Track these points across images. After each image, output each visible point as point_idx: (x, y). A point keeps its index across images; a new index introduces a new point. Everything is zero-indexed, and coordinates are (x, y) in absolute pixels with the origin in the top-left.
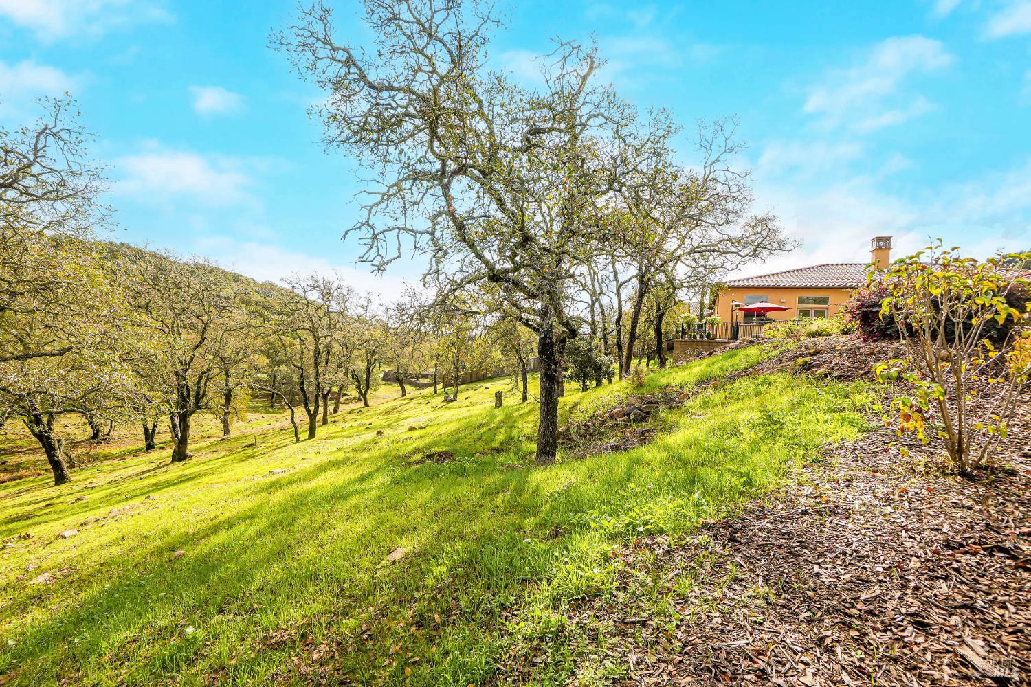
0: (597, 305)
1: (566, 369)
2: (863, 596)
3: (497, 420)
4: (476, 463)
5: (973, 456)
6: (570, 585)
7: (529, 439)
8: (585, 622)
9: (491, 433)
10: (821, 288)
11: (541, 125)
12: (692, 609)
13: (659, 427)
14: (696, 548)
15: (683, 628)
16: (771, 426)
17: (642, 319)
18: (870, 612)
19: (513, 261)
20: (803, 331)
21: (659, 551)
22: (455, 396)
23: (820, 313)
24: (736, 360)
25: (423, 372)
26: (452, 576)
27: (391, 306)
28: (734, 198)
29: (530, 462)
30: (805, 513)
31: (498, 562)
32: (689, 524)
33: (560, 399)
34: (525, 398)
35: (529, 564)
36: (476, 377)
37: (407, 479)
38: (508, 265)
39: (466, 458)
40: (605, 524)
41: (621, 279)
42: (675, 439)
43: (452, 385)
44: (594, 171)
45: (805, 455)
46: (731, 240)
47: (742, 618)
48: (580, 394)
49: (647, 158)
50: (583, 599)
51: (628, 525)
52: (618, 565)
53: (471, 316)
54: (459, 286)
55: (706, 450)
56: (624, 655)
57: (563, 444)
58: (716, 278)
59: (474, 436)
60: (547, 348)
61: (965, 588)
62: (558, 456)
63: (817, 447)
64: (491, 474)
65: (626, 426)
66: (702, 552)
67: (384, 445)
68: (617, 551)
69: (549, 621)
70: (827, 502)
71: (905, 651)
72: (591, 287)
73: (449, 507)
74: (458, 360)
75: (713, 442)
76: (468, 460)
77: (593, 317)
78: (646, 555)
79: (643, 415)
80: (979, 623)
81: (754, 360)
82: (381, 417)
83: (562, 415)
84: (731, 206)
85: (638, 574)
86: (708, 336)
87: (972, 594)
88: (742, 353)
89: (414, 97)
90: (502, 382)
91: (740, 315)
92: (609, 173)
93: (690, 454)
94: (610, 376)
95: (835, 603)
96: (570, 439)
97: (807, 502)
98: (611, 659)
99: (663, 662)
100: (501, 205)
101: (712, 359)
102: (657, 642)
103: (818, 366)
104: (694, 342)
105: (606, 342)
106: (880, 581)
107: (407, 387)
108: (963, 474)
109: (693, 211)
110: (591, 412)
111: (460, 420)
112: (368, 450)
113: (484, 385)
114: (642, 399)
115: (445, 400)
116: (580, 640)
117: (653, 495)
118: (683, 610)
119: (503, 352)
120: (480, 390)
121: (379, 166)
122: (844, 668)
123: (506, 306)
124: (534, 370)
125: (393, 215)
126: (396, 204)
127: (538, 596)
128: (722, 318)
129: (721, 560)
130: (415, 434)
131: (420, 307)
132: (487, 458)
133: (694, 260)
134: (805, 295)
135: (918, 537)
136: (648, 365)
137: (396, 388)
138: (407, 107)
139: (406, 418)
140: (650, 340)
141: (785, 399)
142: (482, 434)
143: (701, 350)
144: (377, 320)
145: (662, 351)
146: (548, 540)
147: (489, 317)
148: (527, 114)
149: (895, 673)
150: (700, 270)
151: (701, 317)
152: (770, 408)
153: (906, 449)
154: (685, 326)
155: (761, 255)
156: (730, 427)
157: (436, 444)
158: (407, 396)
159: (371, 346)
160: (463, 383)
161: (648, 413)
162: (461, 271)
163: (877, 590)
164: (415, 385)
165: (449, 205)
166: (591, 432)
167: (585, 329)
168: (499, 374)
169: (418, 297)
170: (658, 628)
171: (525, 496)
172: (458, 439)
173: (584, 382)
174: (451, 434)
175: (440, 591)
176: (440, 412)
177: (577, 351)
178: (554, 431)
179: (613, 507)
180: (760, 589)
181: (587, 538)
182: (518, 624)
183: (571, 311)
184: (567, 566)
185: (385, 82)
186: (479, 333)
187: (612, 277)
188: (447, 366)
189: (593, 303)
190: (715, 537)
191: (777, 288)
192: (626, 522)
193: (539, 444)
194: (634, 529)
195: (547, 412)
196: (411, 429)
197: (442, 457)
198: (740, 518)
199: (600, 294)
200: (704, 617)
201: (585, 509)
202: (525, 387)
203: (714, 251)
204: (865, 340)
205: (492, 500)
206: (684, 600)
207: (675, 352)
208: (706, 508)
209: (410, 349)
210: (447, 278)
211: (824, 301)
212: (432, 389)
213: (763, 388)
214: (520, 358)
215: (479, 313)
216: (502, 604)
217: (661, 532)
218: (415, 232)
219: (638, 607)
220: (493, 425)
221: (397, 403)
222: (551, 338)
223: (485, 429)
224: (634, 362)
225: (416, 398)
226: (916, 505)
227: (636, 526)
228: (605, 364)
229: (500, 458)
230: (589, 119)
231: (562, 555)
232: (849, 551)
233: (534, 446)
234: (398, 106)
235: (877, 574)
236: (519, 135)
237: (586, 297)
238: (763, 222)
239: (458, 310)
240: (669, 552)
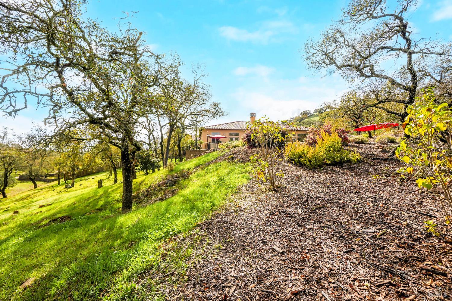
0: (151, 136)
1: (137, 166)
2: (249, 238)
3: (99, 195)
4: (86, 218)
5: (276, 184)
6: (138, 268)
7: (118, 201)
8: (145, 282)
9: (95, 202)
10: (236, 130)
11: (117, 50)
12: (192, 261)
13: (180, 188)
14: (194, 235)
15: (189, 270)
16: (221, 182)
17: (172, 142)
18: (251, 243)
19: (104, 115)
20: (231, 146)
21: (179, 240)
22: (73, 184)
23: (237, 139)
24: (209, 157)
25: (50, 173)
26: (68, 284)
27: (23, 136)
28: (206, 95)
29: (118, 212)
30: (232, 212)
31: (99, 267)
32: (191, 226)
33: (134, 180)
34: (116, 181)
35: (116, 263)
36: (86, 173)
37: (37, 236)
38: (101, 116)
39: (80, 217)
40: (155, 234)
41: (162, 124)
42: (186, 192)
43: (70, 179)
44: (147, 76)
45: (232, 191)
46: (206, 111)
47: (210, 258)
48: (145, 177)
49: (170, 74)
50: (145, 272)
51: (165, 233)
52: (162, 251)
53: (82, 141)
54: (73, 125)
55: (198, 194)
56: (164, 291)
57: (136, 201)
58: (201, 125)
59: (85, 204)
60: (125, 156)
61: (275, 226)
62: (133, 208)
63: (235, 187)
64: (96, 222)
65: (166, 189)
66: (196, 236)
67: (19, 219)
68: (161, 245)
69: (127, 289)
70: (238, 207)
71: (260, 252)
72: (148, 128)
73: (68, 246)
74: (74, 165)
75: (201, 191)
76: (81, 218)
77: (150, 141)
78: (174, 244)
79: (173, 183)
80: (278, 237)
81: (215, 157)
82: (17, 203)
83: (135, 188)
84: (205, 97)
85: (170, 253)
86: (199, 148)
87: (276, 228)
88: (211, 154)
89: (37, 19)
90: (102, 174)
91: (210, 140)
92: (153, 78)
93: (192, 197)
94: (159, 167)
95: (240, 243)
96: (139, 199)
97: (232, 209)
98: (157, 295)
99: (181, 287)
100: (97, 85)
101: (201, 157)
102: (178, 280)
103: (236, 158)
104: (194, 151)
105: (156, 152)
106: (253, 231)
107: (38, 183)
108: (275, 190)
109: (191, 98)
110: (149, 185)
111: (76, 197)
112: (7, 224)
113: (91, 177)
114: (172, 176)
115: (66, 187)
116: (143, 292)
117: (176, 217)
118: (189, 262)
119: (102, 159)
120: (89, 180)
121: (11, 54)
122: (243, 265)
123: (103, 136)
124: (120, 168)
125: (23, 83)
126: (23, 77)
127: (121, 278)
128: (204, 141)
129: (203, 238)
130: (44, 209)
131: (45, 136)
132: (92, 215)
133: (192, 117)
134: (232, 132)
135: (263, 213)
136: (175, 161)
137: (30, 184)
138: (32, 23)
139: (37, 201)
140: (176, 150)
141: (226, 171)
142: (89, 203)
143: (196, 154)
144: (13, 144)
145: (181, 155)
146: (127, 249)
147: (92, 142)
148: (111, 43)
149: (257, 261)
150: (195, 122)
151: (196, 141)
152: (220, 175)
153: (260, 184)
154: (190, 145)
155: (216, 117)
156: (207, 184)
157: (59, 212)
158: (38, 188)
159: (8, 160)
160: (77, 177)
161: (175, 182)
162: (74, 117)
163: (252, 234)
164: (44, 181)
165: (62, 82)
166: (149, 194)
167: (146, 147)
168: (100, 171)
169: (44, 131)
170: (178, 274)
171: (115, 230)
172: (75, 208)
173: (146, 171)
174: (70, 206)
175: (59, 295)
176: (62, 195)
177: (141, 157)
178: (131, 195)
179: (160, 226)
180: (217, 245)
181: (146, 243)
182: (109, 296)
183: (138, 138)
184: (137, 259)
185: (14, 5)
186: (87, 150)
187: (158, 123)
188: (68, 169)
189: (150, 134)
190: (201, 229)
191: (222, 130)
192: (165, 231)
193: (123, 203)
194: (168, 233)
195: (127, 187)
196: (41, 207)
197: (63, 219)
198: (210, 219)
199: (152, 131)
200: (197, 263)
201: (146, 229)
202: (116, 176)
203: (199, 114)
204: (249, 148)
205: (96, 236)
206: (189, 258)
207: (187, 155)
208: (198, 218)
209: (40, 161)
210: (64, 121)
211: (238, 134)
212: (57, 182)
213: (218, 168)
214: (112, 162)
215: (86, 140)
216: (101, 289)
217: (180, 232)
218: (38, 95)
219: (170, 268)
220: (96, 197)
221: (30, 193)
222: (128, 151)
223: (91, 200)
224: (169, 161)
225: (45, 188)
226: (263, 203)
227: (169, 232)
228: (156, 162)
229: (101, 214)
230: (143, 52)
231: (134, 254)
232: (245, 223)
233: (120, 205)
234: (24, 21)
235: (252, 229)
236: (106, 53)
237: (145, 132)
238: (216, 105)
239: (72, 138)
240: (183, 240)
